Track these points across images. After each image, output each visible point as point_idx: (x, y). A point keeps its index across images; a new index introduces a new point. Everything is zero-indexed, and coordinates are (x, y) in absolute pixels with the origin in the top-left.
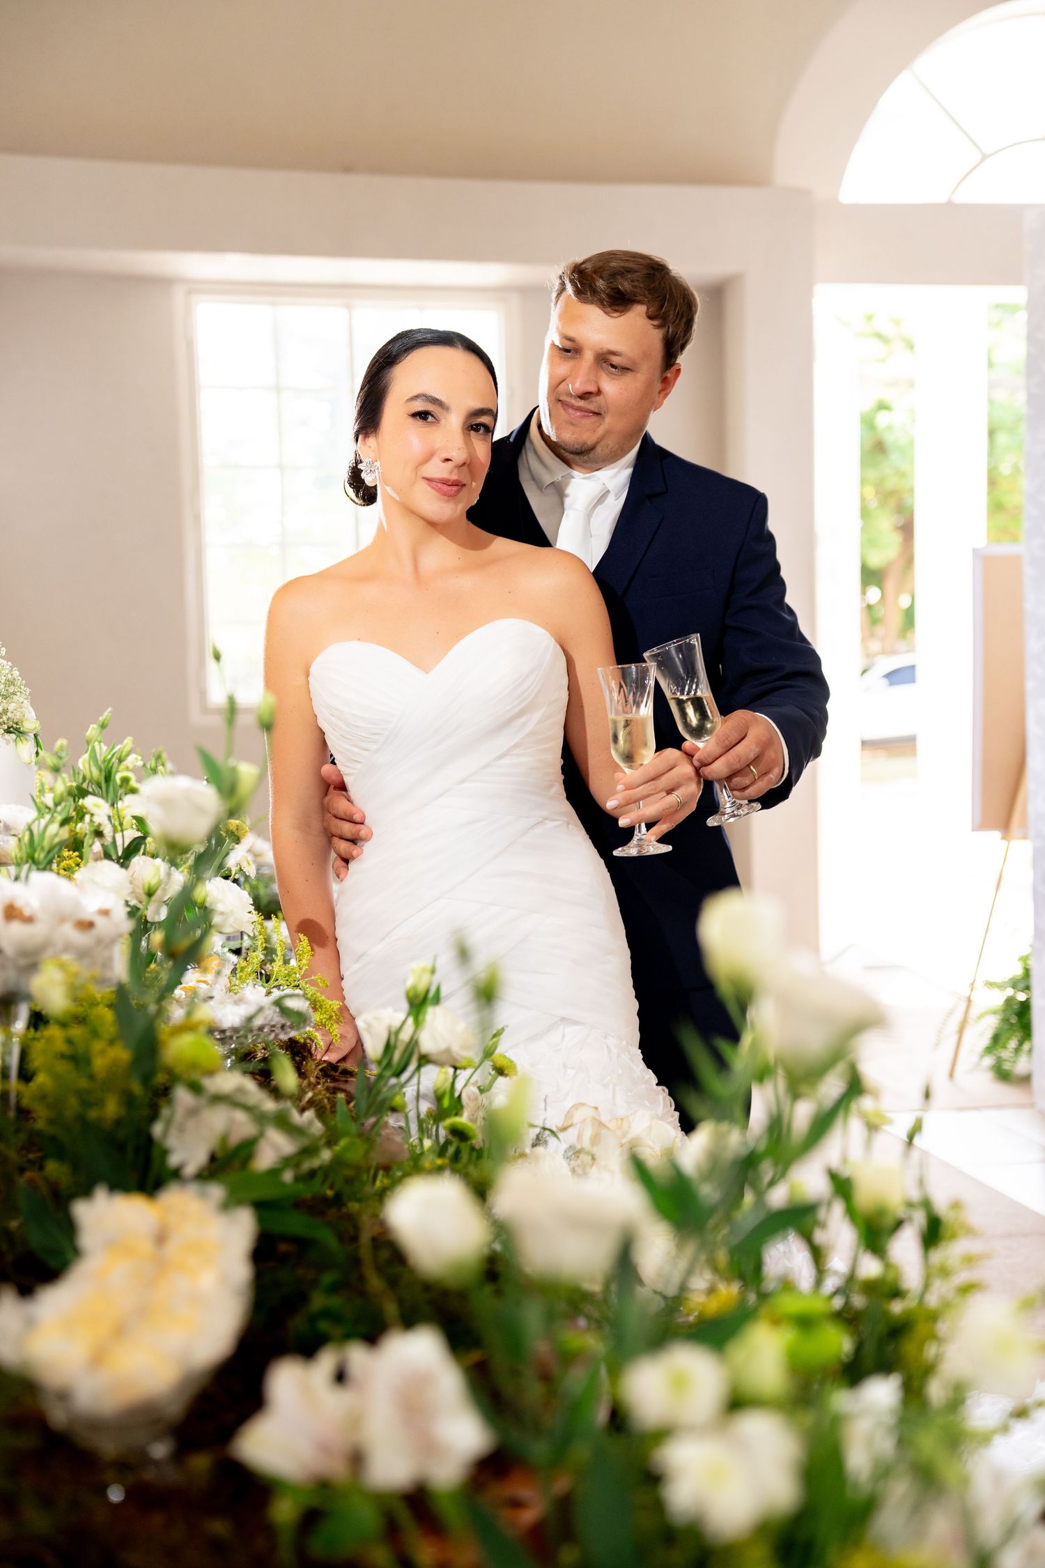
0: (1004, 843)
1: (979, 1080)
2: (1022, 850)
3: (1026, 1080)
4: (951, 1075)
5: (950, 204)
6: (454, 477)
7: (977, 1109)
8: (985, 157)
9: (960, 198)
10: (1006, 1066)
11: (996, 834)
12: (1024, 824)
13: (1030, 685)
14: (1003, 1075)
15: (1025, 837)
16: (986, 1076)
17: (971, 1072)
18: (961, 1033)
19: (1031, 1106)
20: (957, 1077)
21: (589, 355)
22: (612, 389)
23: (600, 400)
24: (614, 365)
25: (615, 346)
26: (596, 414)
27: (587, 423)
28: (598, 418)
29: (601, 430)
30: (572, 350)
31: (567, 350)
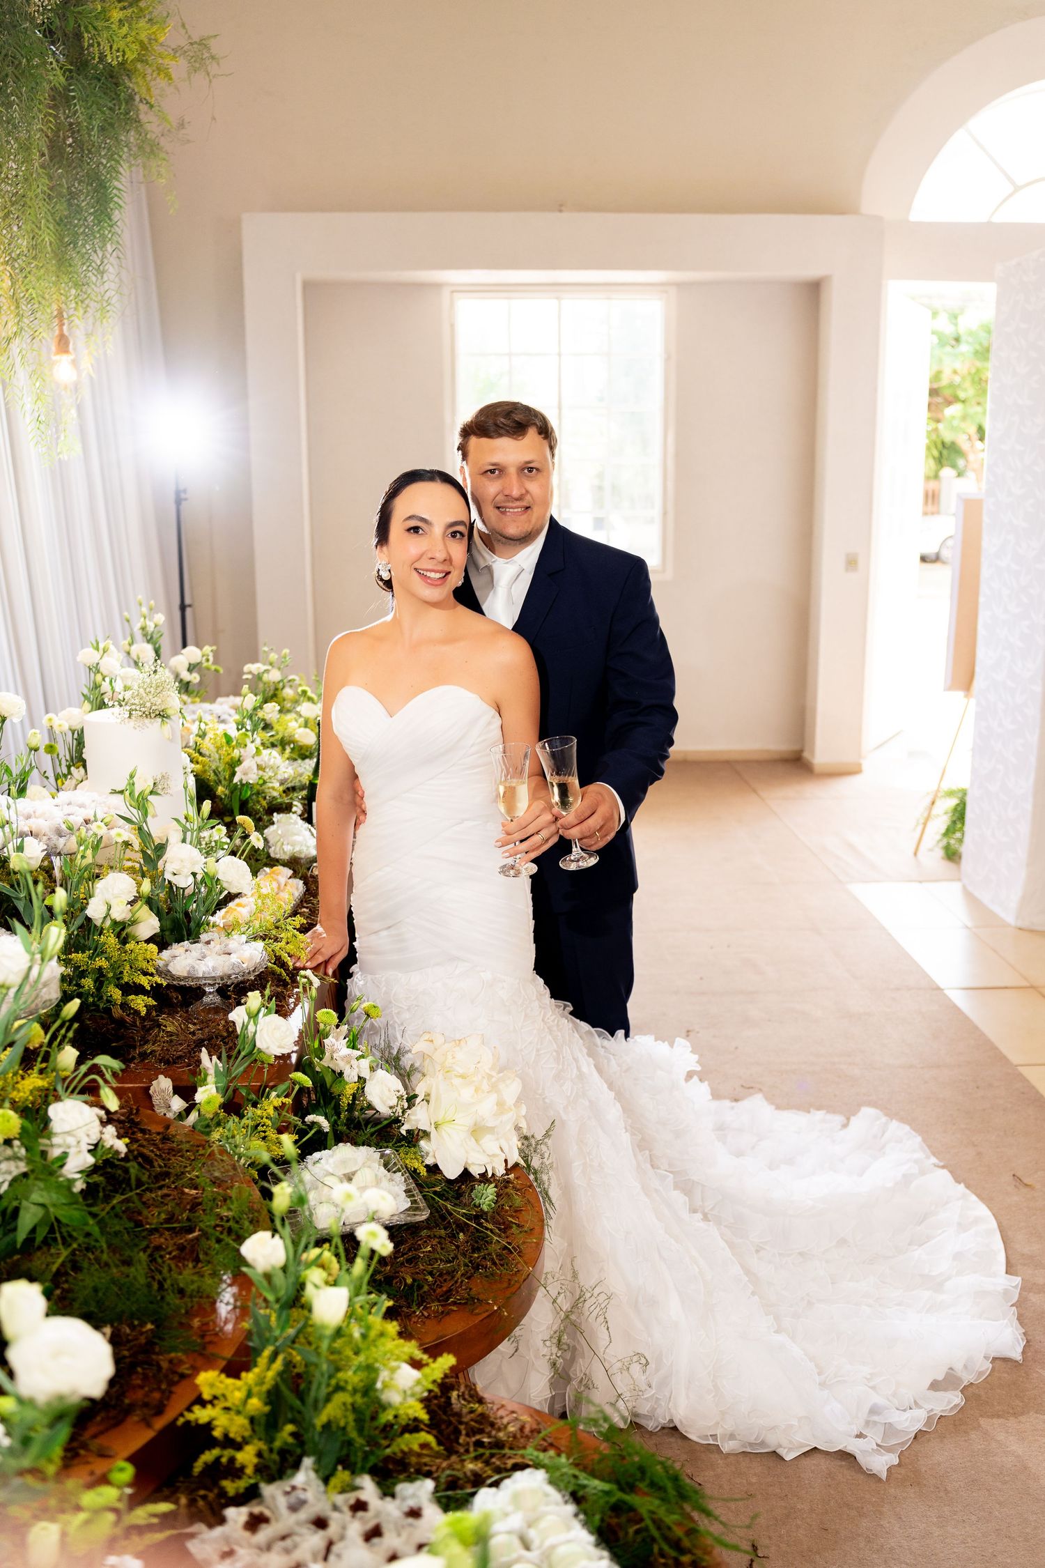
0: (966, 700)
1: (932, 858)
3: (961, 856)
4: (915, 854)
5: (989, 224)
6: (440, 567)
7: (920, 882)
8: (1017, 189)
9: (997, 219)
10: (951, 848)
11: (961, 694)
13: (982, 599)
14: (949, 855)
16: (940, 853)
17: (931, 850)
18: (925, 824)
19: (959, 880)
20: (919, 854)
21: (512, 471)
22: (533, 487)
23: (528, 497)
24: (531, 470)
25: (527, 458)
26: (527, 508)
27: (524, 517)
28: (529, 510)
29: (534, 520)
30: (495, 471)
31: (492, 471)
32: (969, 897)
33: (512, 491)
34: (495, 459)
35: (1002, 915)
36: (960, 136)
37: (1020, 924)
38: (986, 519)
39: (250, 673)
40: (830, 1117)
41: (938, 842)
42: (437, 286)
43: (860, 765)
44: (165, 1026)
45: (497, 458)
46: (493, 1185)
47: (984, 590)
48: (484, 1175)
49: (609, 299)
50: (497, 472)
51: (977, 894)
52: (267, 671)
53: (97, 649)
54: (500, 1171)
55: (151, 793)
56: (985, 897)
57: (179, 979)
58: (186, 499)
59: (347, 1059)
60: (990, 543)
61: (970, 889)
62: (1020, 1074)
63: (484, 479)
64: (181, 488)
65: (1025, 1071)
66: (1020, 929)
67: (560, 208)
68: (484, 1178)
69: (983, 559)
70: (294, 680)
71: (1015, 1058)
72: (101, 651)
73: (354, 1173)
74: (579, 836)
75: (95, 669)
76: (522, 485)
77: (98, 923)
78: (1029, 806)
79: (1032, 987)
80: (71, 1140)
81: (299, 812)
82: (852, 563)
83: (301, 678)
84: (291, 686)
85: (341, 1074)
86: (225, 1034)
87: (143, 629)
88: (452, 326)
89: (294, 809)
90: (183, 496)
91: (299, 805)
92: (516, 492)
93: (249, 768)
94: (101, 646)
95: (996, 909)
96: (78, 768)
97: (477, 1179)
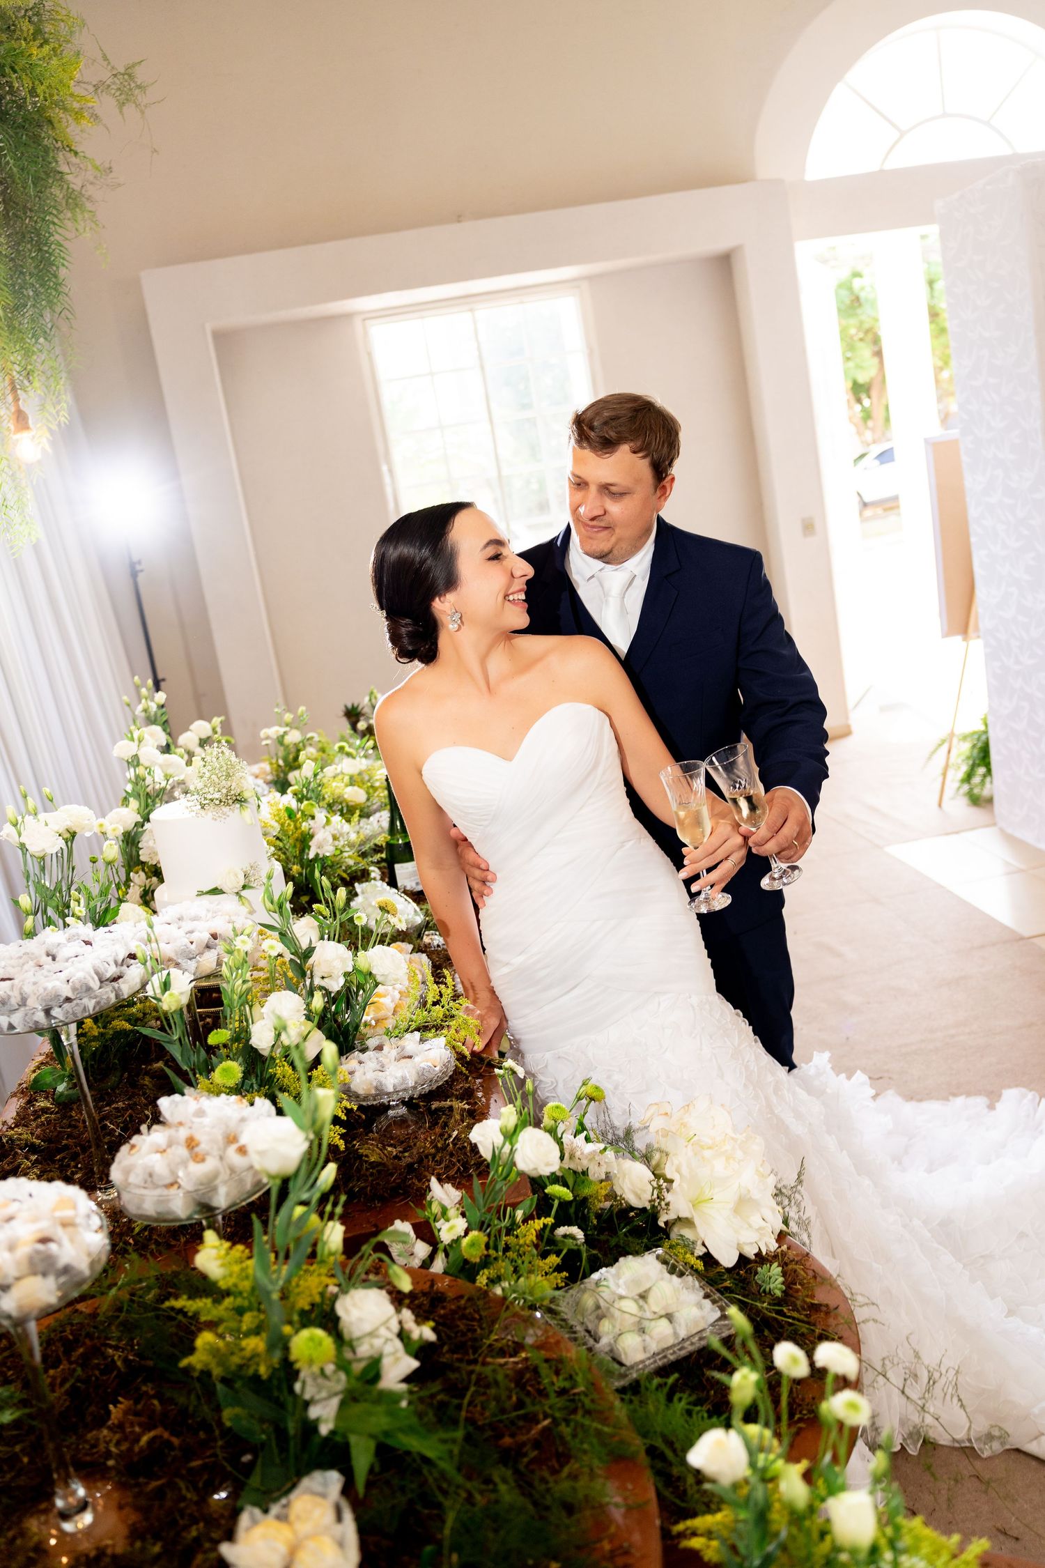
0: (965, 643)
1: (958, 806)
2: (977, 646)
3: (990, 801)
4: (940, 805)
5: (882, 171)
7: (957, 833)
8: (903, 134)
9: (888, 166)
10: (976, 791)
11: (959, 638)
12: (977, 629)
13: (973, 539)
14: (974, 800)
15: (979, 637)
16: (963, 802)
17: (953, 798)
18: (944, 774)
19: (995, 824)
20: (944, 805)
28: (609, 530)
32: (1012, 841)
36: (840, 93)
38: (965, 459)
39: (268, 738)
41: (959, 789)
42: (348, 317)
43: (848, 727)
44: (367, 1156)
46: (776, 1264)
47: (974, 528)
48: (759, 1255)
49: (522, 302)
51: (1019, 834)
52: (285, 733)
53: (132, 739)
54: (773, 1246)
55: (244, 887)
56: (1028, 836)
57: (366, 1098)
58: (142, 571)
59: (591, 1157)
60: (973, 483)
61: (1009, 831)
64: (135, 559)
67: (459, 218)
68: (761, 1258)
69: (968, 499)
70: (312, 738)
72: (136, 742)
73: (647, 1291)
74: (776, 849)
75: (135, 762)
77: (266, 1053)
80: (377, 1342)
81: (378, 877)
82: (808, 527)
83: (319, 734)
84: (311, 745)
85: (585, 1173)
86: (433, 1151)
87: (145, 711)
88: (369, 354)
89: (373, 875)
90: (138, 567)
91: (376, 869)
93: (325, 839)
94: (136, 735)
96: (137, 873)
97: (755, 1262)
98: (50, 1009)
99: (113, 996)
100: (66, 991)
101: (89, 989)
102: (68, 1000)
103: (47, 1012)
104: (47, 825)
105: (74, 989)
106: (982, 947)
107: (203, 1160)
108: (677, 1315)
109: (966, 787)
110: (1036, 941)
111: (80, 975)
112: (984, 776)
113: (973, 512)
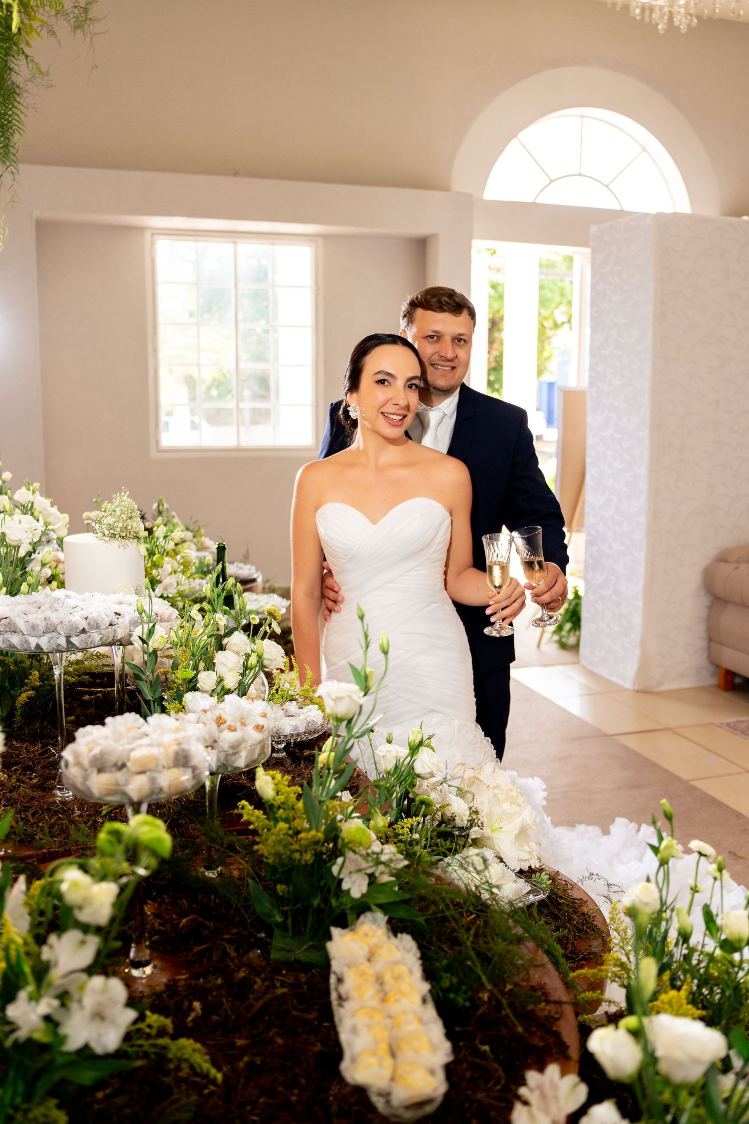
1: (551, 649)
3: (573, 647)
4: (539, 646)
6: (401, 412)
7: (553, 665)
8: (552, 180)
9: (540, 201)
10: (564, 640)
13: (588, 460)
14: (563, 646)
16: (555, 646)
17: (547, 644)
19: (578, 663)
20: (541, 647)
21: (448, 339)
22: (461, 353)
23: (456, 361)
24: (460, 340)
25: (461, 331)
26: (453, 368)
27: (451, 375)
28: (455, 370)
29: (456, 377)
30: (435, 337)
31: (431, 337)
32: (591, 674)
33: (447, 354)
34: (437, 329)
35: (621, 683)
36: (513, 146)
37: (636, 688)
38: (589, 403)
40: (591, 828)
41: (552, 638)
45: (438, 328)
46: (544, 873)
47: (590, 452)
48: (530, 867)
50: (435, 338)
51: (596, 670)
56: (603, 672)
59: (435, 786)
60: (593, 420)
61: (590, 667)
62: (694, 788)
63: (425, 341)
65: (696, 784)
66: (637, 691)
68: (534, 869)
69: (588, 431)
71: (685, 776)
74: (549, 600)
76: (454, 351)
78: (640, 604)
79: (666, 729)
88: (152, 258)
92: (450, 355)
95: (614, 679)
97: (528, 872)
98: (70, 636)
99: (112, 635)
100: (83, 624)
101: (98, 627)
102: (84, 631)
103: (68, 638)
104: (20, 522)
105: (89, 625)
106: (580, 738)
107: (235, 730)
108: (503, 886)
109: (556, 638)
110: (616, 737)
111: (95, 615)
112: (569, 631)
113: (590, 441)
